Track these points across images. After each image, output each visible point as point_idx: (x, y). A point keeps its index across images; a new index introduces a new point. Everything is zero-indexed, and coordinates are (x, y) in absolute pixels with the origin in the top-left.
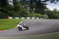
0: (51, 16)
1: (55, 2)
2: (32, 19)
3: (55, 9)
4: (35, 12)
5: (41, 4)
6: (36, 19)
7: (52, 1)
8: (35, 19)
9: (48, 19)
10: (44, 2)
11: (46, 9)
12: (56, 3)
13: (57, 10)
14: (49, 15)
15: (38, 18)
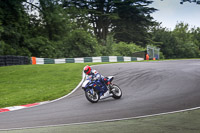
0: (170, 50)
2: (110, 61)
3: (182, 24)
6: (122, 60)
9: (161, 58)
10: (142, 4)
13: (189, 28)
15: (127, 59)
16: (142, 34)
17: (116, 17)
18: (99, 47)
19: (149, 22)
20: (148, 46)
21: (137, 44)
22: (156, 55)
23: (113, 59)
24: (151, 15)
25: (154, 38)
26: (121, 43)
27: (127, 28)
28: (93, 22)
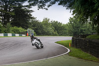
0: (40, 31)
1: (46, 7)
3: (46, 19)
4: (13, 24)
5: (23, 11)
6: (15, 36)
7: (41, 6)
8: (13, 35)
10: (27, 8)
11: (31, 20)
12: (47, 9)
14: (37, 29)
15: (17, 35)
16: (27, 23)
17: (13, 14)
18: (4, 29)
19: (30, 17)
20: (28, 29)
23: (10, 35)
26: (15, 27)
27: (19, 20)
28: (1, 16)
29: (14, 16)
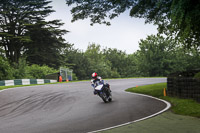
0: (83, 71)
2: (23, 84)
3: (93, 46)
6: (35, 83)
9: (74, 80)
10: (54, 26)
15: (40, 81)
16: (55, 56)
17: (28, 40)
18: (11, 71)
19: (61, 44)
20: (61, 68)
21: (50, 66)
22: (69, 77)
23: (26, 82)
24: (63, 37)
25: (66, 59)
26: (34, 66)
27: (39, 50)
28: (4, 45)
29: (30, 43)
